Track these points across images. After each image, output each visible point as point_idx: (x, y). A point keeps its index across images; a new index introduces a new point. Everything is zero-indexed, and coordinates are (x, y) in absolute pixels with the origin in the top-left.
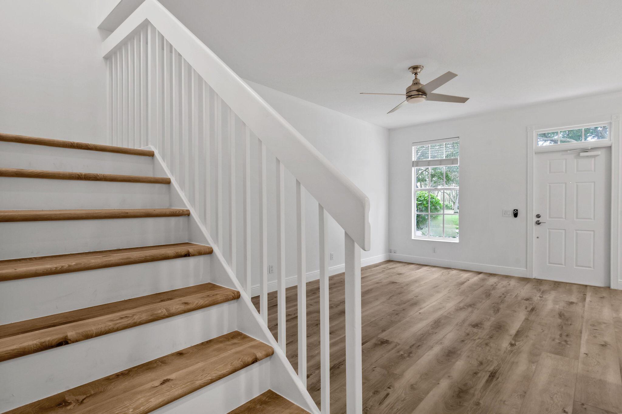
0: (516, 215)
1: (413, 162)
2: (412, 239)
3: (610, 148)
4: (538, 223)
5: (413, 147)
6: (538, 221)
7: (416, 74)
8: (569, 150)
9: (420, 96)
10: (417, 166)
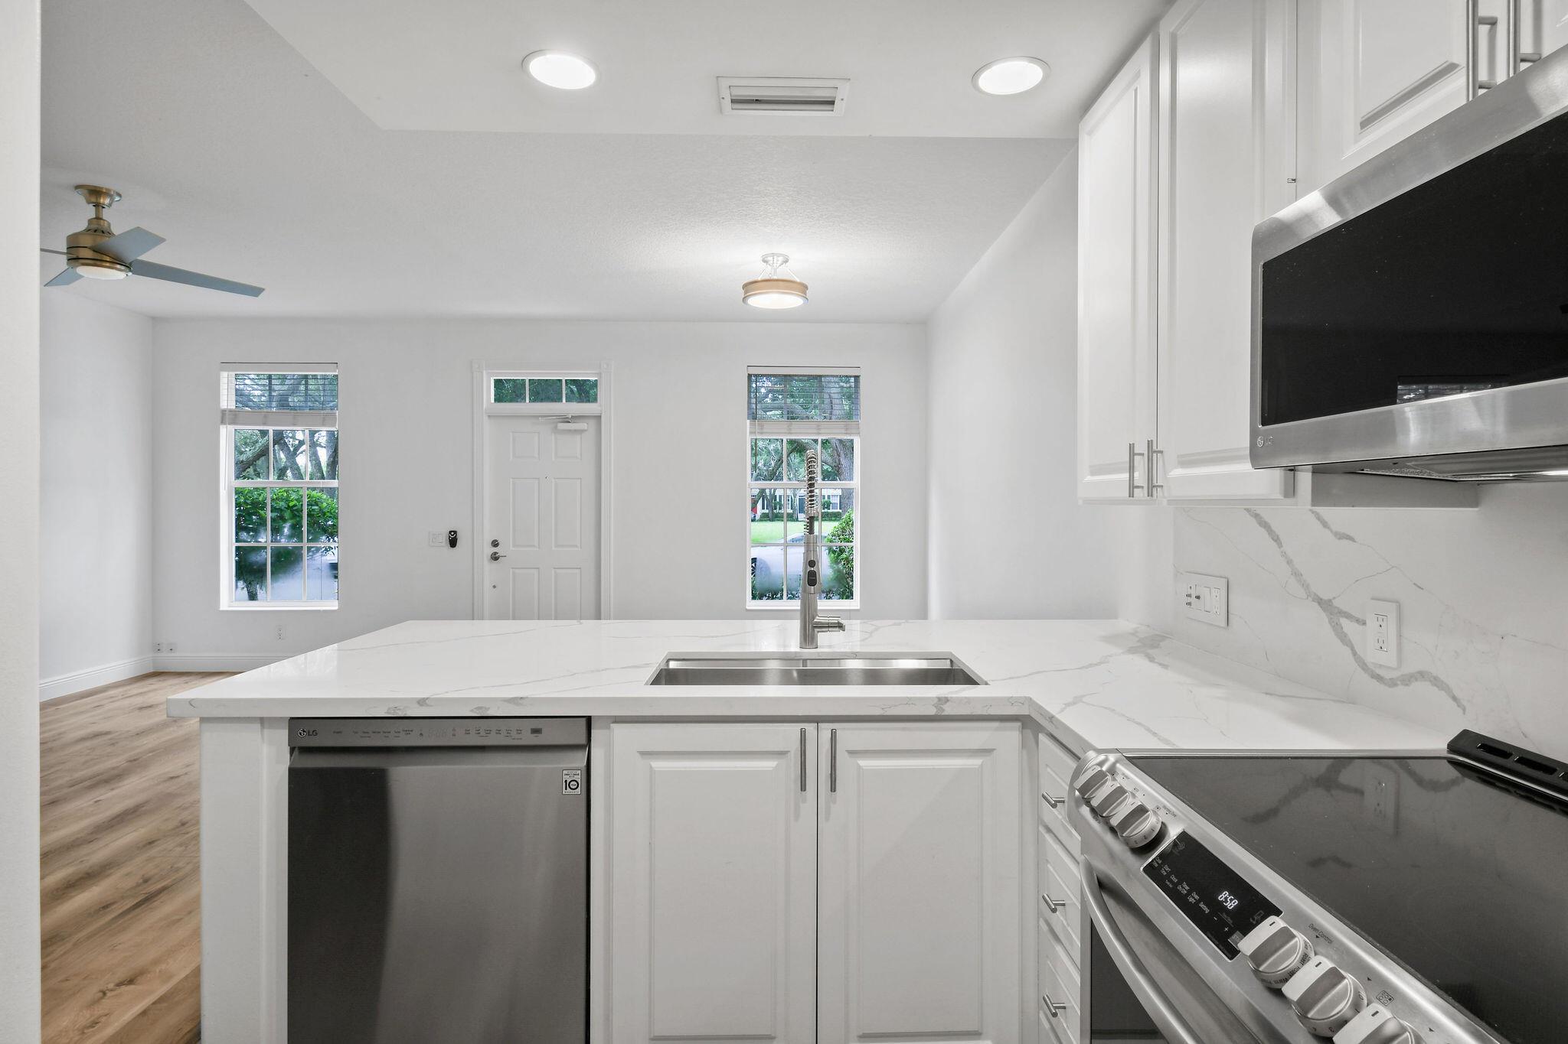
0: (453, 543)
1: (224, 412)
2: (221, 609)
3: (599, 417)
4: (495, 557)
5: (224, 375)
6: (496, 553)
7: (97, 205)
8: (541, 416)
9: (108, 264)
10: (233, 422)
